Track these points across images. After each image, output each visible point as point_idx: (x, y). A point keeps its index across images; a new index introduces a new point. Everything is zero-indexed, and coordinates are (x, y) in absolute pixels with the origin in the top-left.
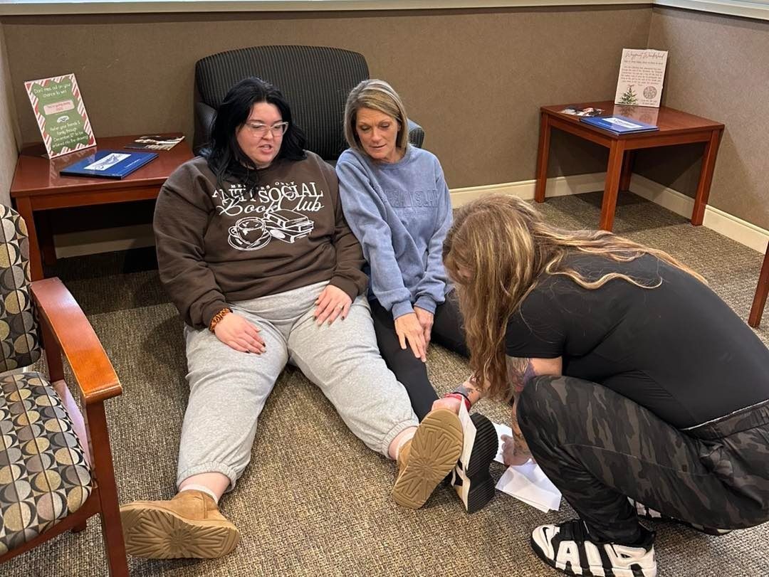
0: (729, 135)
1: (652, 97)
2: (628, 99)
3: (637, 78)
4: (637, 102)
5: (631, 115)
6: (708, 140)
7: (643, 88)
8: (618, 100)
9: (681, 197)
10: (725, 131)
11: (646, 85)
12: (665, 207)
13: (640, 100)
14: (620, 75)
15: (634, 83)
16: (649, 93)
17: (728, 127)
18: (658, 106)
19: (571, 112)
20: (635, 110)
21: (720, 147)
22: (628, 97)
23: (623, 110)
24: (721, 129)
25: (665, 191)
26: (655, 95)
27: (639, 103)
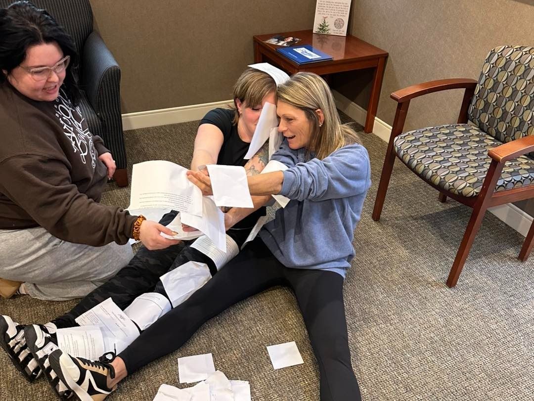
0: (391, 61)
1: (341, 28)
2: (322, 29)
3: (330, 11)
4: (329, 32)
5: (326, 42)
6: (376, 66)
7: (333, 20)
8: (316, 29)
9: (360, 109)
10: (389, 58)
11: (336, 17)
12: (350, 116)
13: (332, 30)
14: (317, 8)
15: (327, 16)
16: (338, 24)
17: (390, 55)
18: (345, 35)
19: (273, 41)
20: (329, 38)
21: (385, 72)
22: (323, 27)
23: (319, 38)
24: (386, 56)
25: (351, 105)
26: (343, 25)
27: (331, 32)
